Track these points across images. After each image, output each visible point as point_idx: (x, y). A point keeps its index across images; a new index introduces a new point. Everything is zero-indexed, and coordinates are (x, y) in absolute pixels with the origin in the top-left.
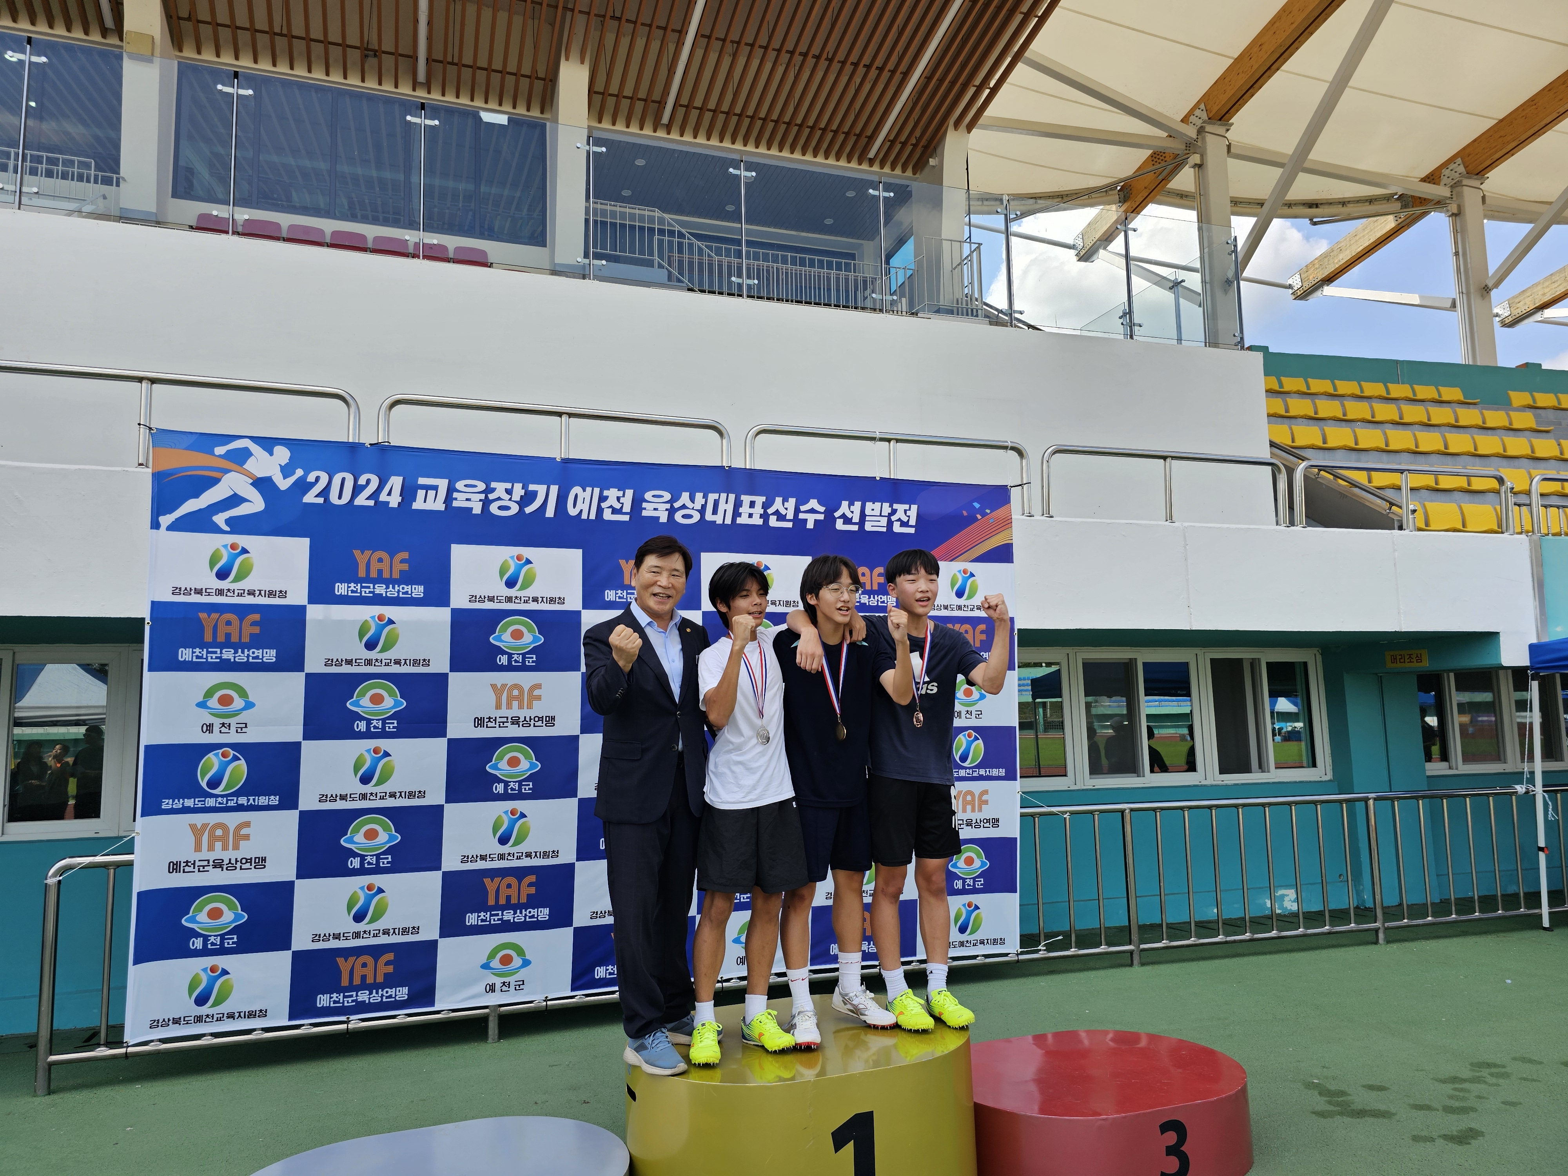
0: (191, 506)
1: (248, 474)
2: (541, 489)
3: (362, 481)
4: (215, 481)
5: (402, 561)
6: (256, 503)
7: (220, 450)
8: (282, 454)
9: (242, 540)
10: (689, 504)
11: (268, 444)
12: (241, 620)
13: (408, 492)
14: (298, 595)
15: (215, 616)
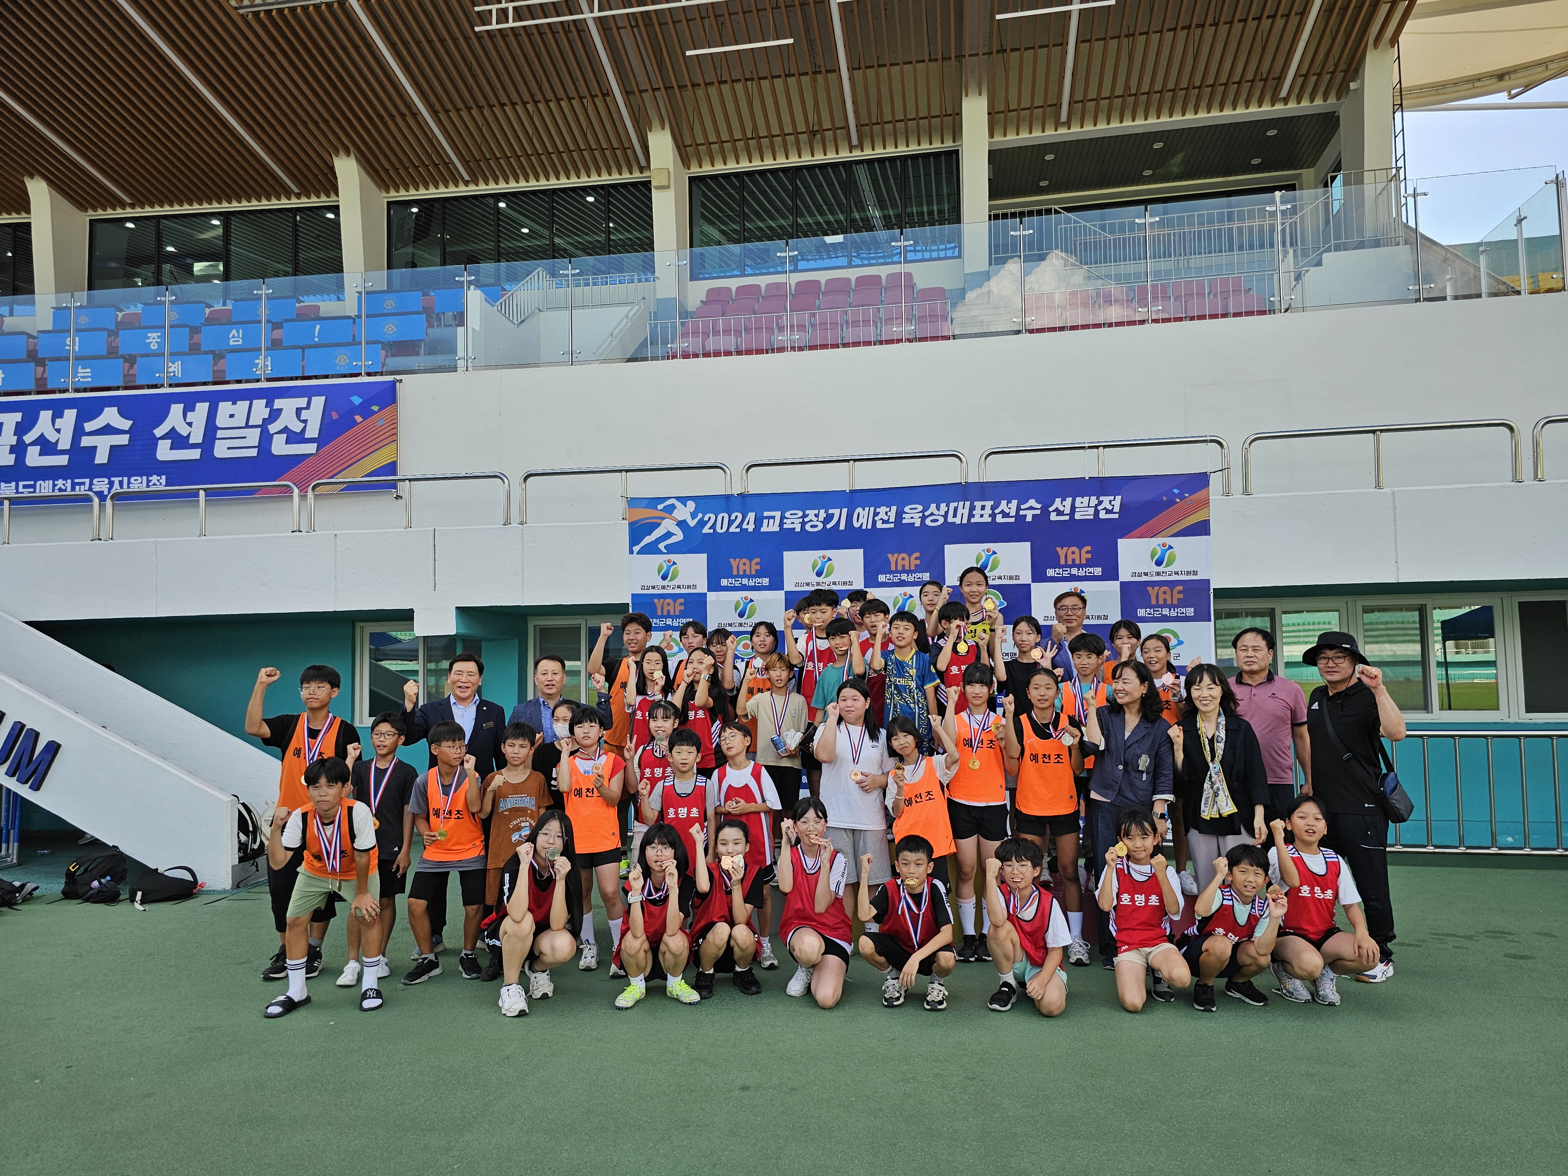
0: (648, 540)
1: (674, 519)
2: (836, 512)
3: (733, 518)
4: (658, 525)
5: (756, 564)
6: (679, 536)
7: (660, 507)
8: (691, 505)
9: (673, 557)
10: (936, 512)
11: (683, 500)
12: (675, 602)
13: (758, 522)
14: (702, 588)
15: (662, 600)
